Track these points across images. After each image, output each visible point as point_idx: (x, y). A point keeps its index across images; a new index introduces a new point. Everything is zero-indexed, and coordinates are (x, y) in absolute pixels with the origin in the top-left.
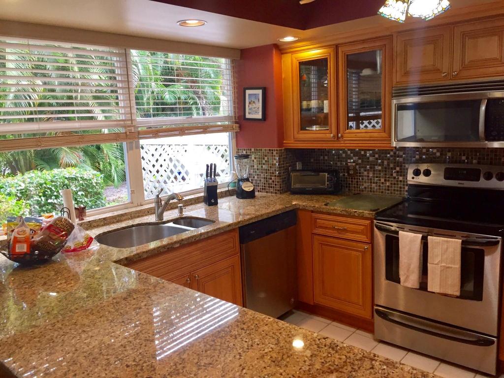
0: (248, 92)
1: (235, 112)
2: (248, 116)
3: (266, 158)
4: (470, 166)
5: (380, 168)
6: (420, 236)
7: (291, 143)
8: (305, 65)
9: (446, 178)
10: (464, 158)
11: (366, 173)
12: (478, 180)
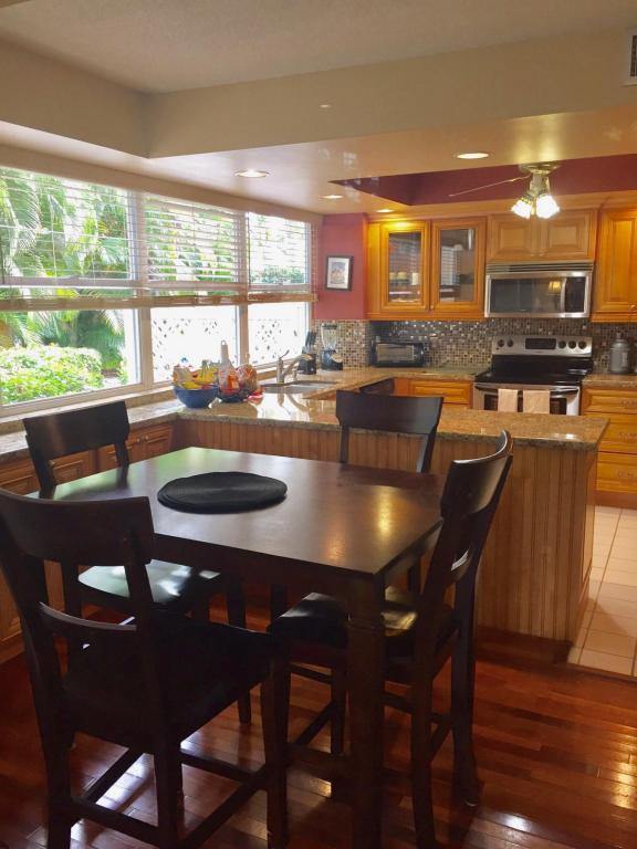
0: (331, 260)
1: (312, 281)
2: (329, 286)
3: (350, 330)
4: (545, 337)
5: (463, 341)
6: (516, 391)
7: (377, 314)
8: (395, 236)
9: (527, 347)
10: (541, 330)
11: (448, 347)
12: (554, 348)
